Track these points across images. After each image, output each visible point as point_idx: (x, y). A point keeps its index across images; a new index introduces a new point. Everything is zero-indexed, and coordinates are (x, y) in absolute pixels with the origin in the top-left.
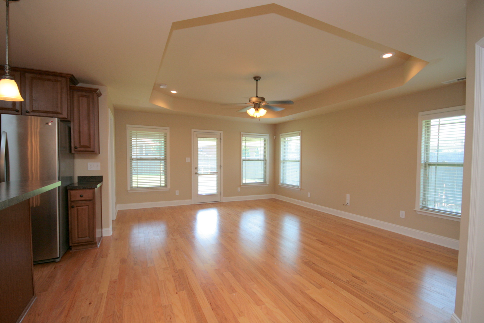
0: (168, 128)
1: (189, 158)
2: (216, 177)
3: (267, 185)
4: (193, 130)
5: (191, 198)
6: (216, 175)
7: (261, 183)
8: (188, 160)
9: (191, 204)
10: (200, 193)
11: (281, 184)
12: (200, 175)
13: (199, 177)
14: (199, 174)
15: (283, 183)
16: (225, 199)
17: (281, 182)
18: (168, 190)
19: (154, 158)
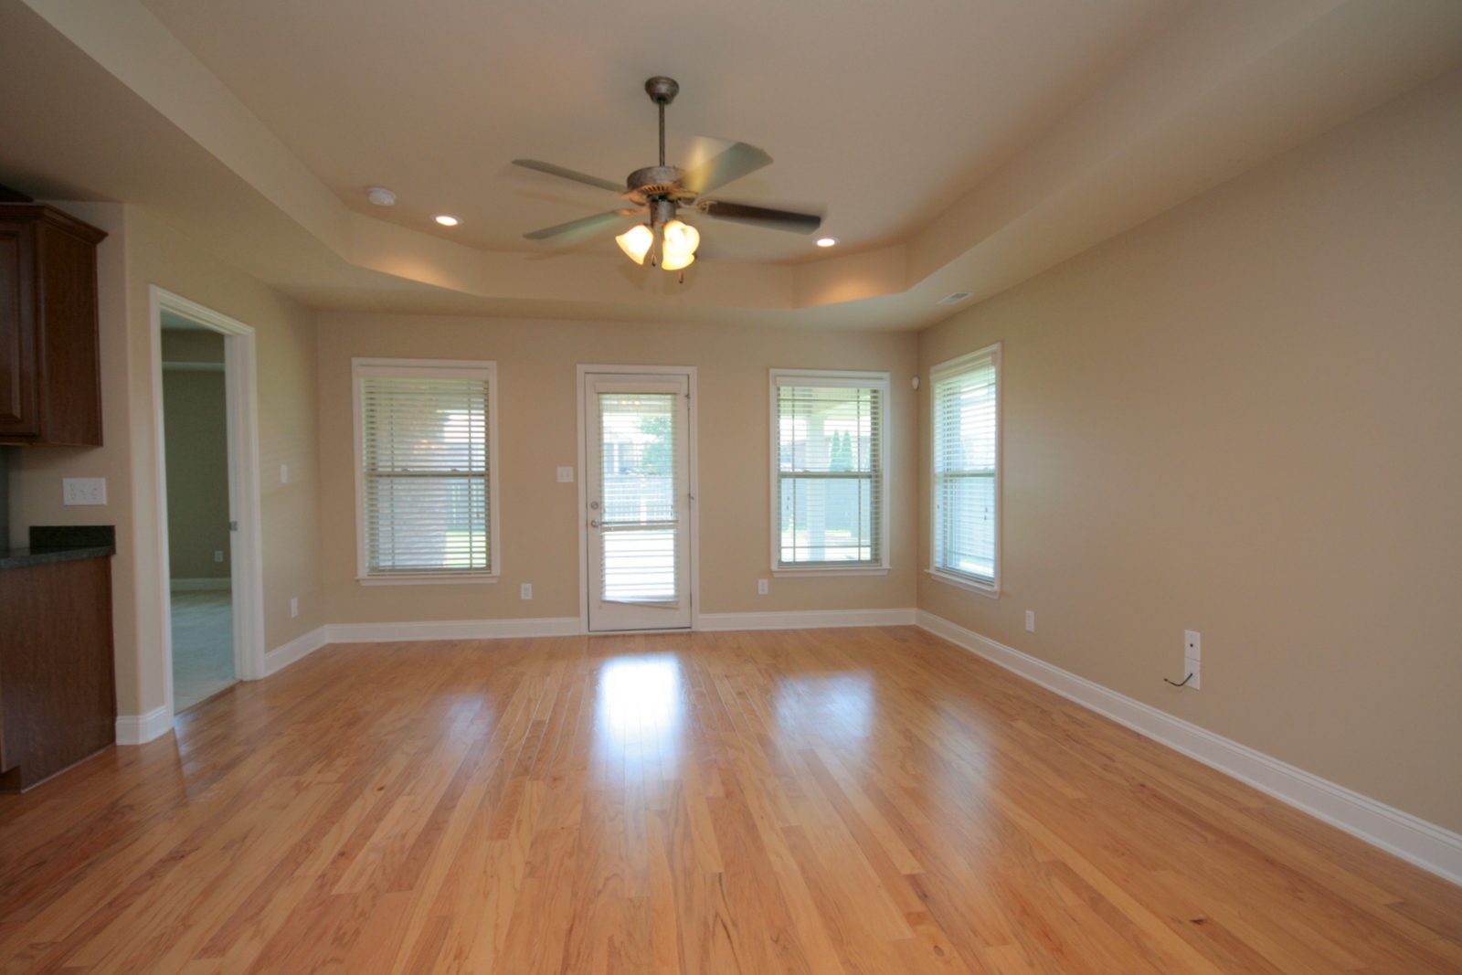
0: (493, 365)
1: (571, 470)
2: (672, 536)
3: (885, 573)
4: (581, 368)
5: (577, 614)
6: (672, 531)
7: (860, 562)
8: (564, 475)
9: (576, 633)
10: (611, 594)
11: (938, 569)
12: (609, 529)
13: (606, 538)
14: (606, 526)
15: (944, 565)
16: (708, 623)
17: (938, 560)
18: (495, 581)
19: (449, 469)
